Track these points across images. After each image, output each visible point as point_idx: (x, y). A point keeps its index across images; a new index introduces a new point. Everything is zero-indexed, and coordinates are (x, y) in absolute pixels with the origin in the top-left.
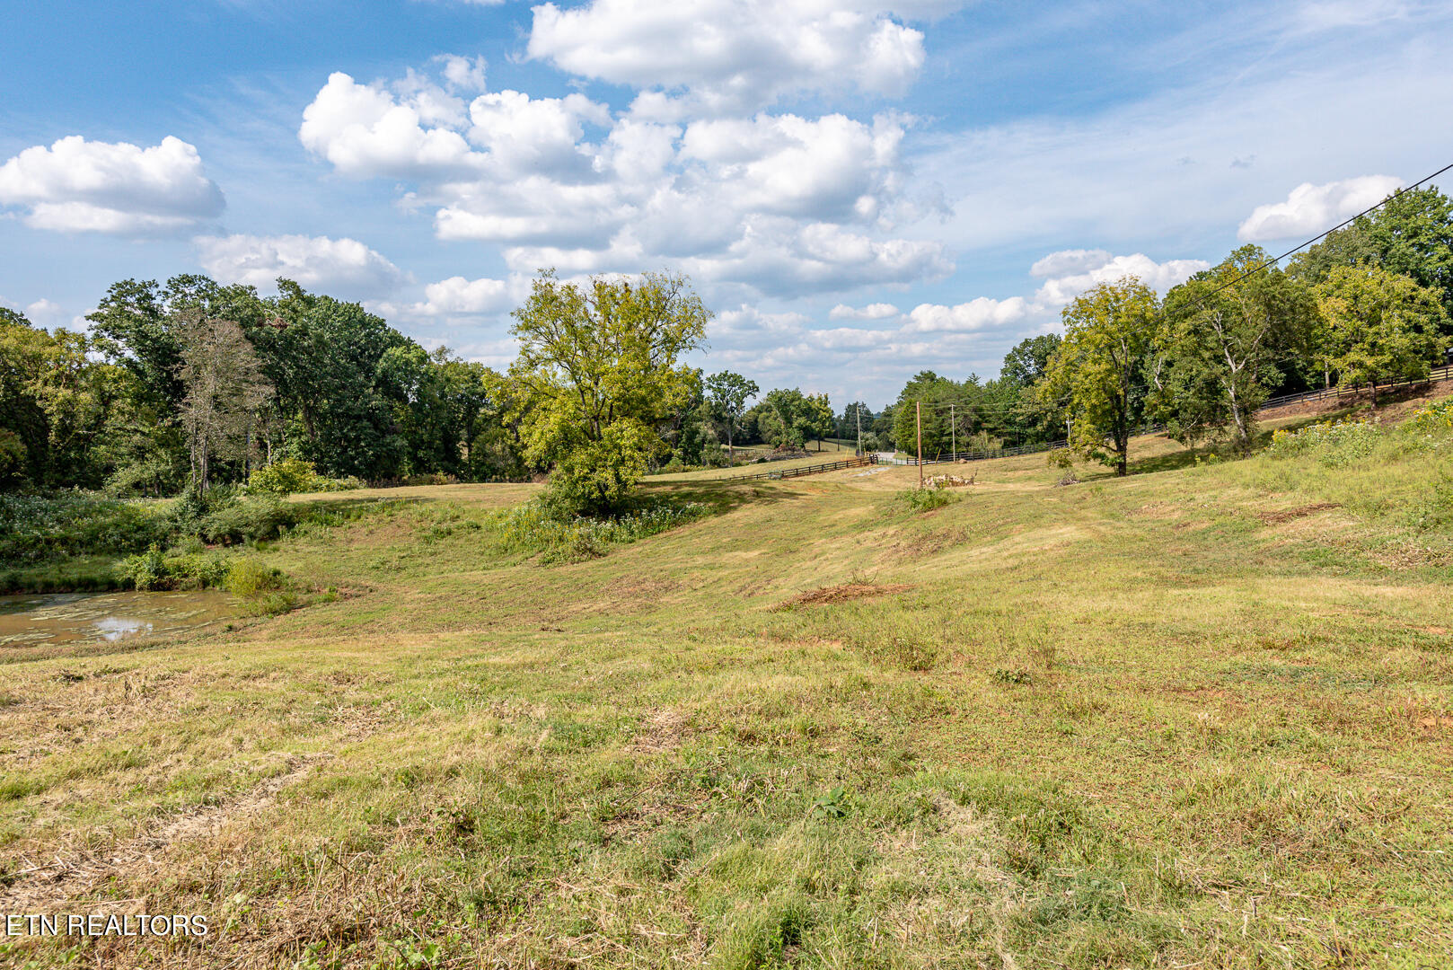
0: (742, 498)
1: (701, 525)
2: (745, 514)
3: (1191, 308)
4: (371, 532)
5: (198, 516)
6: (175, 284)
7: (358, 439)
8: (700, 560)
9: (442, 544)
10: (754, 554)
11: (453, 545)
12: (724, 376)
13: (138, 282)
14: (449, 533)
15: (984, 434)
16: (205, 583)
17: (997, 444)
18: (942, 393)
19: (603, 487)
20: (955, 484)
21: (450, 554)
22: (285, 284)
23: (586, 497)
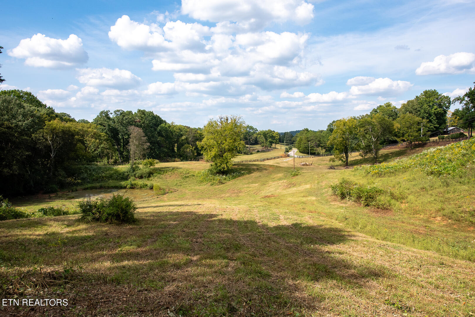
0: (254, 170)
1: (245, 177)
2: (255, 174)
3: (364, 125)
4: (170, 176)
5: (133, 172)
6: (115, 112)
7: (154, 149)
8: (246, 186)
9: (187, 179)
10: (257, 185)
11: (189, 180)
12: (248, 127)
13: (105, 111)
14: (188, 177)
15: (320, 148)
16: (141, 187)
17: (324, 151)
18: (309, 135)
19: (224, 168)
20: (307, 165)
21: (189, 182)
22: (139, 111)
23: (220, 170)
